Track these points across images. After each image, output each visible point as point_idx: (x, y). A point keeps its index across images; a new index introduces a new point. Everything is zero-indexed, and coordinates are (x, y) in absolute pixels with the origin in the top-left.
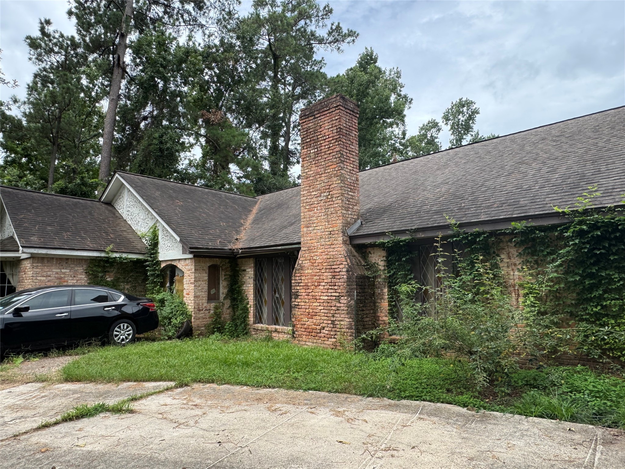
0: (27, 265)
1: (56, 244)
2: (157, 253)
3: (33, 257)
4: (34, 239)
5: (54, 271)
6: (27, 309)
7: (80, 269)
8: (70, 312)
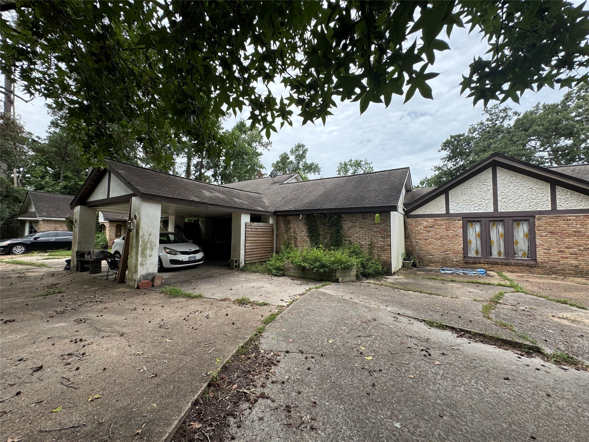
0: (41, 223)
1: (53, 216)
2: (98, 219)
3: (43, 220)
4: (44, 214)
5: (53, 226)
6: (38, 238)
7: (64, 225)
8: (56, 239)
